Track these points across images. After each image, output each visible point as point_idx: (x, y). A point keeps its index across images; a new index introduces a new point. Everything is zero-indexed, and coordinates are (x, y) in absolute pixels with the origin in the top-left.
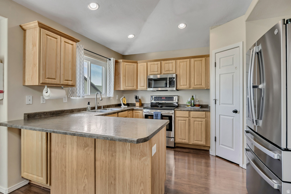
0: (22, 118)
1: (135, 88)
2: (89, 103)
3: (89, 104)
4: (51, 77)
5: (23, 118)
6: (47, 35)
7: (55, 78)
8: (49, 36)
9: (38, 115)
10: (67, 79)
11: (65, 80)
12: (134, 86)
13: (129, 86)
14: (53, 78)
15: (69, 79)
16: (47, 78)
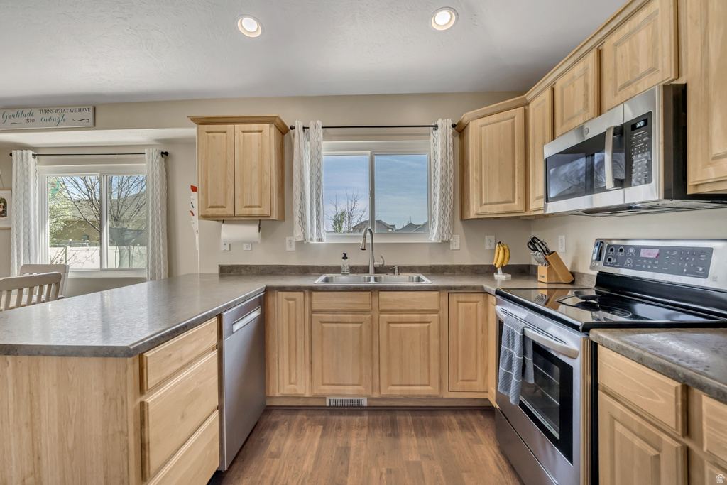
0: (216, 271)
1: (517, 206)
2: (345, 254)
3: (345, 257)
4: (215, 205)
5: (218, 272)
6: (208, 132)
7: (223, 205)
8: (212, 132)
9: (236, 270)
10: (248, 205)
11: (246, 207)
12: (514, 202)
13: (494, 201)
14: (220, 205)
15: (253, 204)
16: (210, 207)
